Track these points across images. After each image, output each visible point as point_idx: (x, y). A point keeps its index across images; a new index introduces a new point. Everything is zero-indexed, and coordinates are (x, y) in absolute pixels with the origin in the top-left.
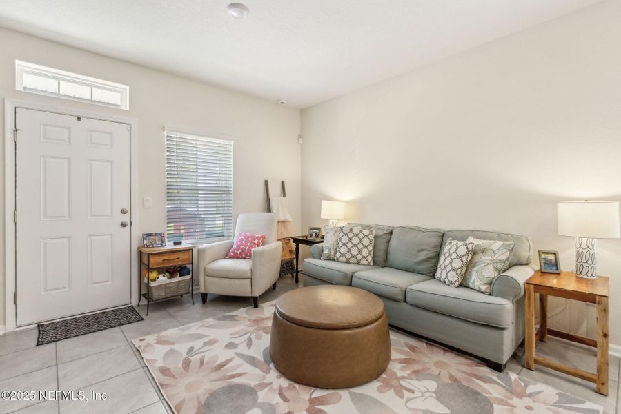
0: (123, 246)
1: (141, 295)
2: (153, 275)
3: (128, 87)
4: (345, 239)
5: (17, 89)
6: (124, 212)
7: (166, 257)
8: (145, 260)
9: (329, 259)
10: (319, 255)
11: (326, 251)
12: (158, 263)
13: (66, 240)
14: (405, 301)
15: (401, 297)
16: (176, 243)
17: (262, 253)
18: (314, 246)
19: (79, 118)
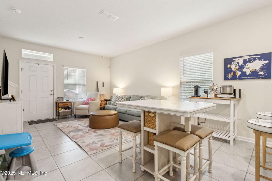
0: (51, 101)
1: (56, 115)
2: (60, 109)
3: (53, 55)
4: (117, 99)
5: (22, 57)
6: (51, 91)
7: (64, 104)
8: (58, 105)
9: (113, 105)
10: (110, 104)
11: (112, 103)
12: (61, 105)
13: (35, 99)
14: (126, 114)
15: (125, 113)
16: (67, 100)
17: (92, 103)
18: (109, 101)
19: (39, 64)
